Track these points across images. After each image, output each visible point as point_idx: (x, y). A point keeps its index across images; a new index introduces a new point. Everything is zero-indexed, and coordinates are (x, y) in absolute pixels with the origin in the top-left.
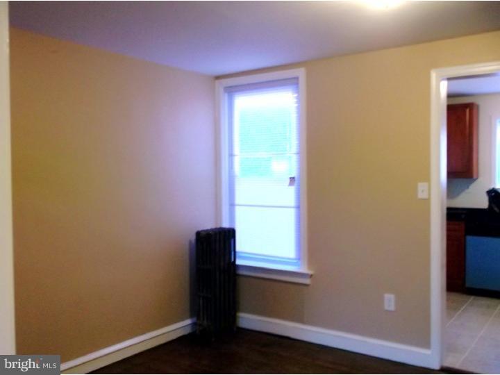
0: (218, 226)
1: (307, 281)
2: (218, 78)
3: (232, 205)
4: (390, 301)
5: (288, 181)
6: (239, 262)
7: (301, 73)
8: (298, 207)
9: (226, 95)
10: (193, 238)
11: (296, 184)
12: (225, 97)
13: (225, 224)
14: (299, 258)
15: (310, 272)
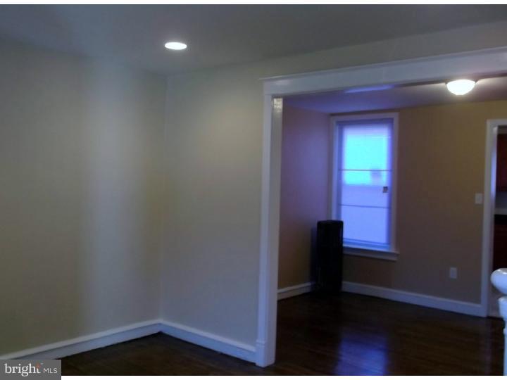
0: (329, 219)
1: (394, 259)
2: (333, 115)
3: (339, 205)
4: (453, 272)
5: (382, 189)
6: (345, 245)
7: (395, 116)
8: (390, 208)
9: (337, 127)
10: (316, 226)
11: (388, 191)
12: (337, 129)
13: (334, 218)
14: (389, 242)
15: (398, 252)
